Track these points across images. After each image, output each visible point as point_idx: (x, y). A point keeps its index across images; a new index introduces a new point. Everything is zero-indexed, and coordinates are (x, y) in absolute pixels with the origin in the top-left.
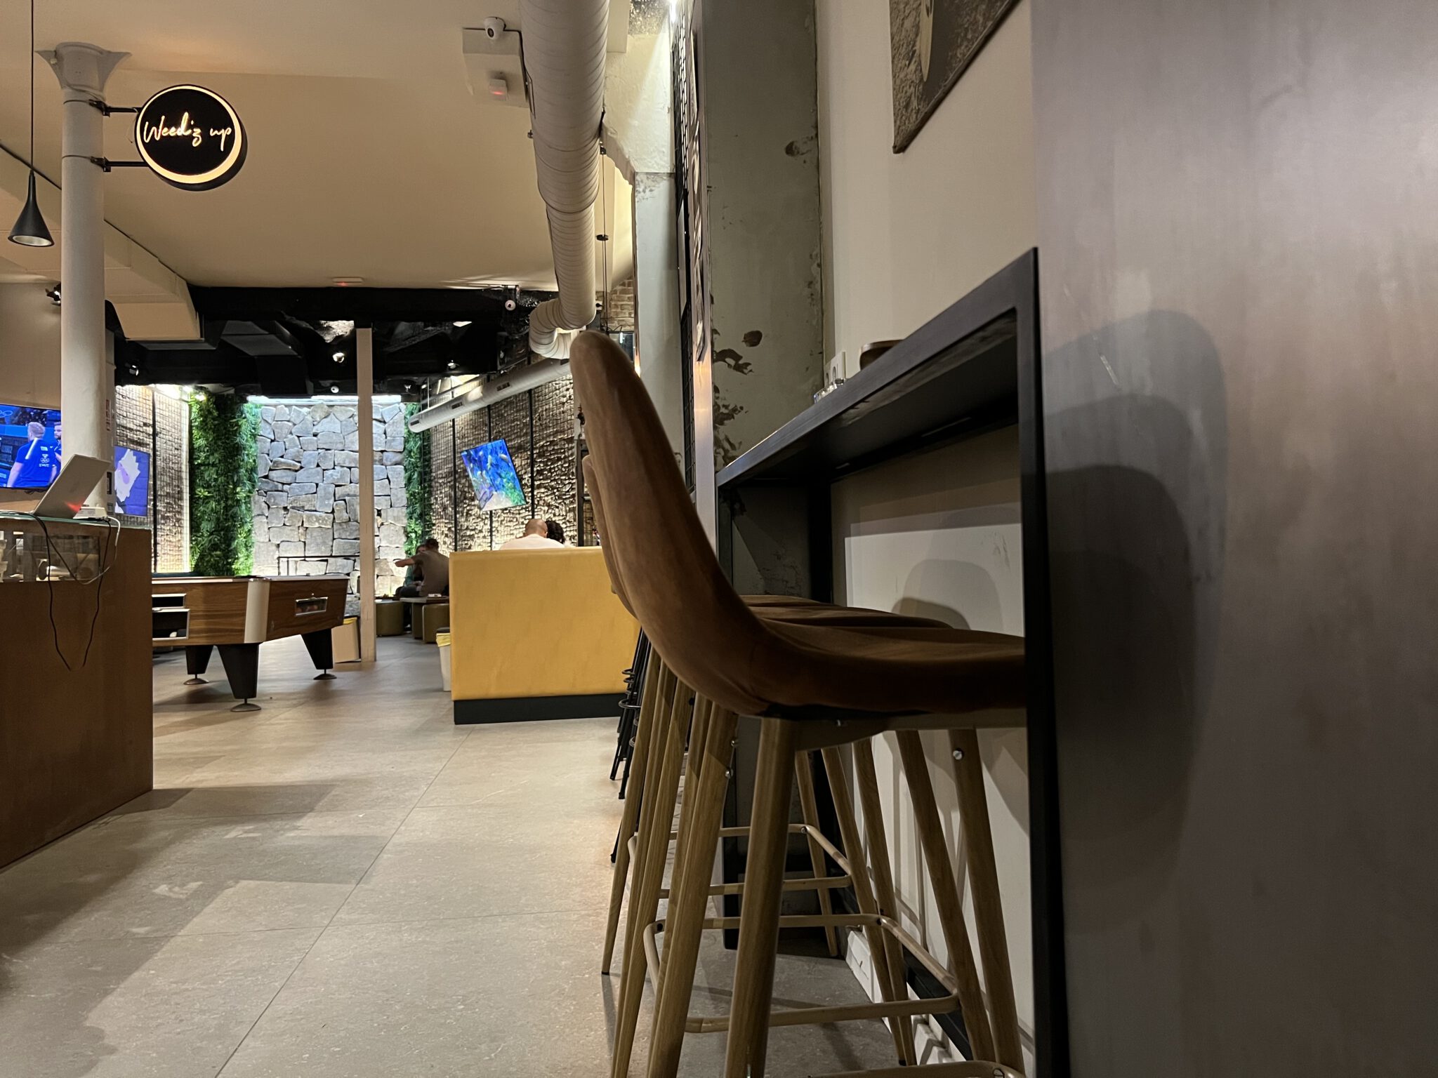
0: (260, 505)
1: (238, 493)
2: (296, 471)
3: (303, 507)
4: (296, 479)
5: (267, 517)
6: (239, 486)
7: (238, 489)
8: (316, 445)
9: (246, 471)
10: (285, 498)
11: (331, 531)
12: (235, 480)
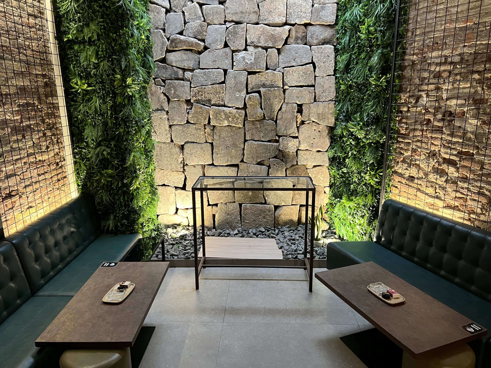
0: (159, 98)
1: (129, 86)
2: (200, 53)
3: (210, 100)
4: (199, 65)
5: (167, 112)
6: (129, 76)
7: (129, 81)
8: (223, 17)
9: (138, 52)
10: (187, 89)
11: (243, 130)
12: (123, 66)
